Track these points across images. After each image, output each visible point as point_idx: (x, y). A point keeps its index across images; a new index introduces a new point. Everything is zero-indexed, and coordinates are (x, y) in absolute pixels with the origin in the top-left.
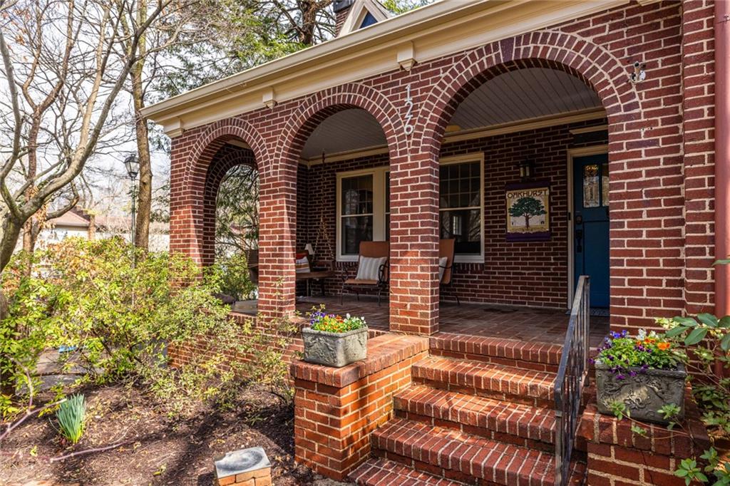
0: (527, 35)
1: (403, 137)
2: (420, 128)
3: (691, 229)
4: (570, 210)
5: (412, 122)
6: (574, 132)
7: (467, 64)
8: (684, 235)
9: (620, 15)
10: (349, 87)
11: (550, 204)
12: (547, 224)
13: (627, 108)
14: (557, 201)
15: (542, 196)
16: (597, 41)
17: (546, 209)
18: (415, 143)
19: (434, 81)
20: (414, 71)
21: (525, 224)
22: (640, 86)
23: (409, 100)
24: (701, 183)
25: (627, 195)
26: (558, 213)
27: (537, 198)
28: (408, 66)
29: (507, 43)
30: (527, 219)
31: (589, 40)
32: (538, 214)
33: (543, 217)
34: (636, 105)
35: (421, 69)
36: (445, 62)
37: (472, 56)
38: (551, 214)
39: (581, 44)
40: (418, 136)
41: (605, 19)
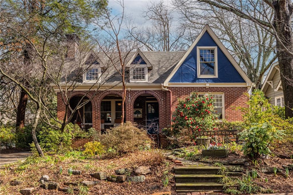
0: (149, 91)
1: (128, 102)
2: (132, 101)
3: (168, 118)
4: (146, 113)
5: (130, 100)
6: (147, 98)
7: (140, 92)
8: (167, 119)
9: (160, 91)
10: (117, 91)
11: (142, 112)
12: (142, 116)
13: (161, 103)
14: (144, 111)
15: (141, 110)
16: (158, 94)
17: (142, 113)
18: (130, 103)
19: (134, 94)
20: (130, 91)
21: (137, 116)
22: (163, 101)
23: (129, 96)
24: (169, 108)
25: (161, 114)
26: (144, 114)
27: (140, 111)
28: (129, 91)
29: (146, 91)
30: (138, 115)
31: (157, 93)
32: (140, 114)
33: (141, 115)
34: (162, 103)
35: (132, 91)
36: (136, 91)
37: (140, 91)
38: (142, 114)
39: (156, 94)
40: (131, 102)
41: (159, 91)
